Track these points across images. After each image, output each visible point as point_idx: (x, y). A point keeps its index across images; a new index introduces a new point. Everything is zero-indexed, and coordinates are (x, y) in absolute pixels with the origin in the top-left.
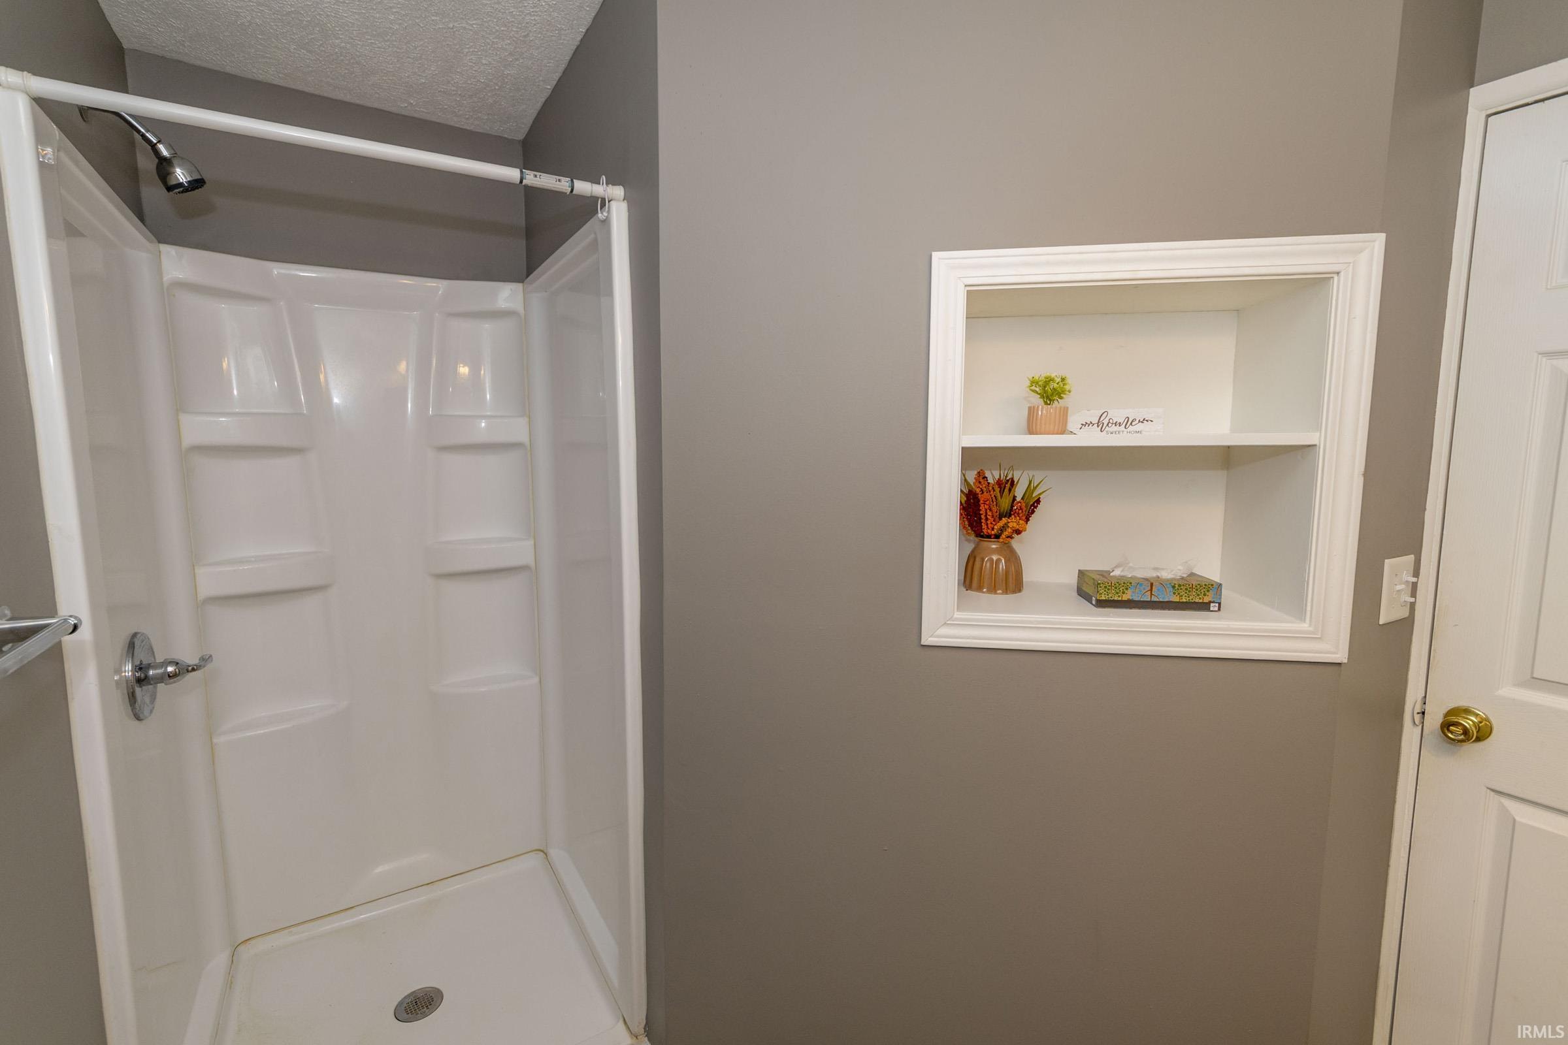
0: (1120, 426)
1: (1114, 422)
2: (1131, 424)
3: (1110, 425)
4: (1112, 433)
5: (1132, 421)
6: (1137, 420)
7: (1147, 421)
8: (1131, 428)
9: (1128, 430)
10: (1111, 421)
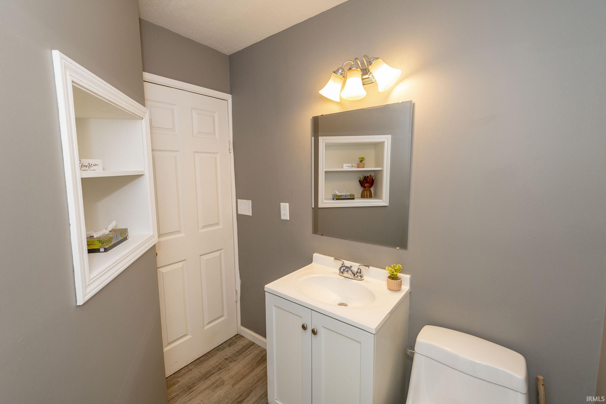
0: (87, 167)
1: (84, 165)
2: (91, 166)
3: (83, 167)
4: (84, 171)
5: (91, 165)
6: (93, 165)
7: (96, 165)
8: (91, 168)
9: (90, 169)
10: (83, 165)
